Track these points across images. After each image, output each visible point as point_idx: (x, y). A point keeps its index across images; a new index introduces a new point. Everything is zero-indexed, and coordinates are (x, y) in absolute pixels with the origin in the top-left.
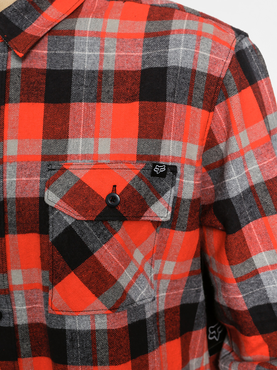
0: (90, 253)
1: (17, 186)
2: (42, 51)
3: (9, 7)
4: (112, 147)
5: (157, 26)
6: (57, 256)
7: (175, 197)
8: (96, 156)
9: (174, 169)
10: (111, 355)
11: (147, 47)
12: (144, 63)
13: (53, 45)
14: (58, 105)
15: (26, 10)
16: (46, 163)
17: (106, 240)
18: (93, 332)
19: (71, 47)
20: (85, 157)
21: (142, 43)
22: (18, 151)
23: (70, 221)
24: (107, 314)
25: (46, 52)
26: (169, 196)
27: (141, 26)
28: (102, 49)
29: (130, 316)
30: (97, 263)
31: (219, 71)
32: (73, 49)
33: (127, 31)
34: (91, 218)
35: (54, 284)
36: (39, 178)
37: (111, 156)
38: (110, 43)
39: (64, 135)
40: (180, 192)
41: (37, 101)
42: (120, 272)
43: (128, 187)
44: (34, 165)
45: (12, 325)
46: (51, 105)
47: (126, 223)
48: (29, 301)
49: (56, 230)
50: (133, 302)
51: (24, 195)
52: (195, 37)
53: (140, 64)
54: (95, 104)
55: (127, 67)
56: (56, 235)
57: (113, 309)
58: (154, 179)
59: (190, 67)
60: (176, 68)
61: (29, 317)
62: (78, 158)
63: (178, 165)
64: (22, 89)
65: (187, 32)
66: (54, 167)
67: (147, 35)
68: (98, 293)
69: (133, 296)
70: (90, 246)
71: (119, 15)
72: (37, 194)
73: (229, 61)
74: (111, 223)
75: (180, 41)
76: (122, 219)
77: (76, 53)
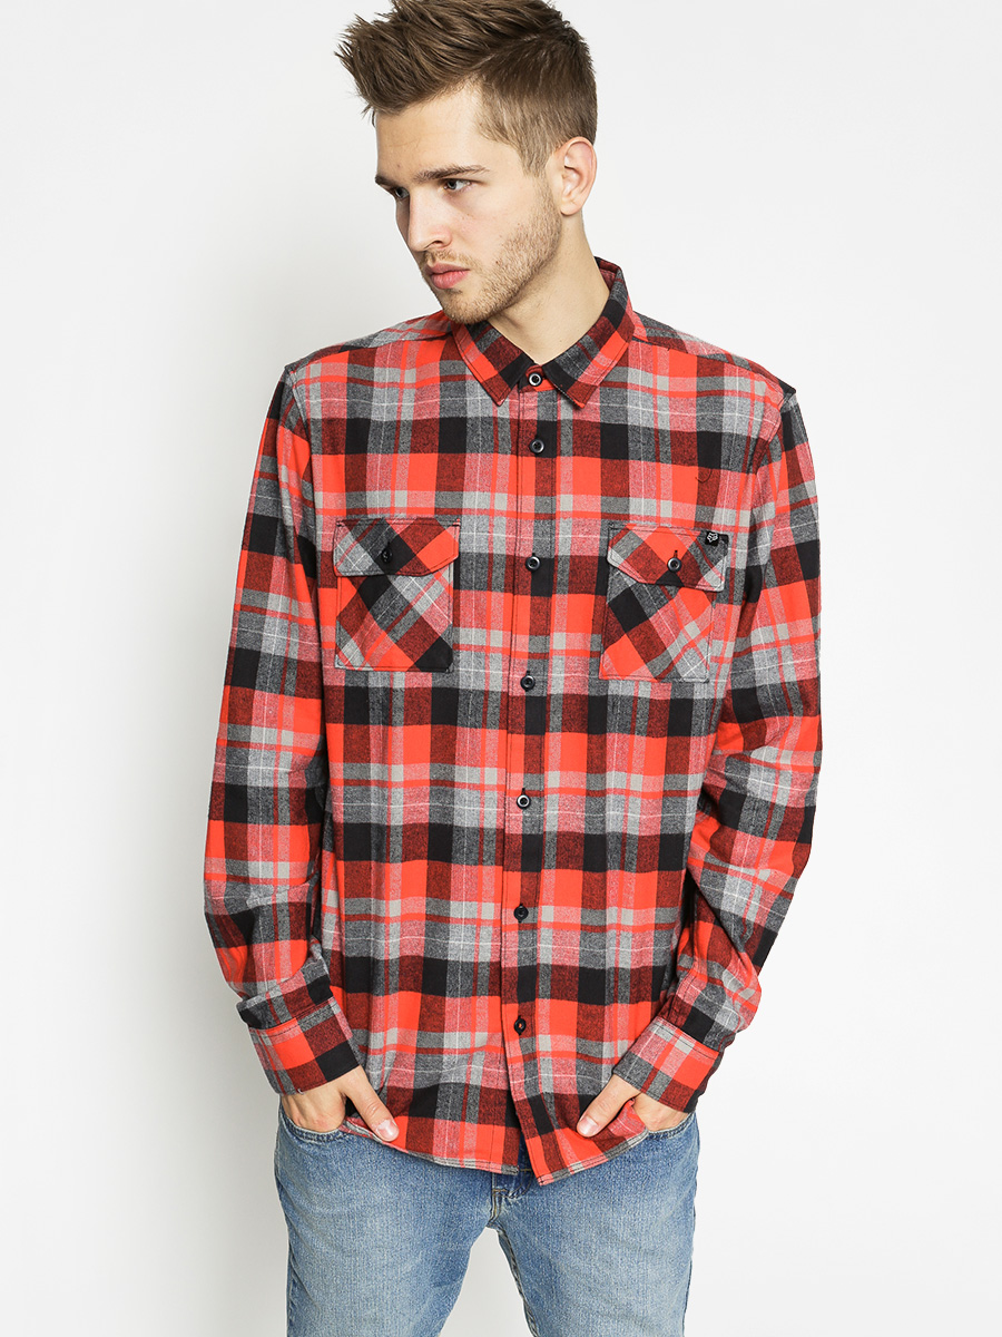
0: (645, 618)
1: (573, 544)
2: (595, 403)
3: (562, 355)
4: (674, 511)
5: (709, 383)
6: (612, 618)
7: (728, 569)
8: (658, 519)
9: (725, 538)
10: (649, 726)
11: (701, 407)
12: (699, 424)
13: (605, 397)
14: (615, 461)
15: (578, 358)
16: (607, 521)
17: (662, 605)
18: (636, 699)
19: (625, 400)
20: (647, 518)
21: (695, 403)
22: (574, 507)
23: (630, 583)
24: (653, 683)
25: (598, 404)
26: (722, 565)
27: (691, 384)
28: (655, 407)
29: (674, 690)
30: (651, 627)
31: (767, 435)
32: (626, 402)
33: (678, 389)
34: (652, 582)
35: (605, 648)
36: (598, 537)
37: (673, 520)
38: (663, 401)
39: (624, 493)
40: (733, 563)
41: (592, 455)
42: (671, 641)
43: (688, 553)
44: (593, 523)
45: (544, 695)
46: (608, 461)
47: (683, 589)
48: (568, 669)
49: (614, 591)
50: (679, 676)
51: (580, 553)
52: (749, 401)
53: (695, 426)
54: (655, 463)
55: (683, 428)
56: (614, 596)
57: (659, 678)
58: (708, 547)
59: (745, 434)
60: (731, 435)
61: (565, 686)
62: (641, 519)
63: (730, 534)
64: (575, 442)
65: (740, 394)
66: (616, 526)
67: (700, 394)
68: (647, 660)
69: (680, 671)
70: (647, 611)
71: (667, 371)
72: (596, 553)
73: (778, 426)
74: (669, 588)
75: (735, 405)
76: (680, 585)
77: (629, 406)
